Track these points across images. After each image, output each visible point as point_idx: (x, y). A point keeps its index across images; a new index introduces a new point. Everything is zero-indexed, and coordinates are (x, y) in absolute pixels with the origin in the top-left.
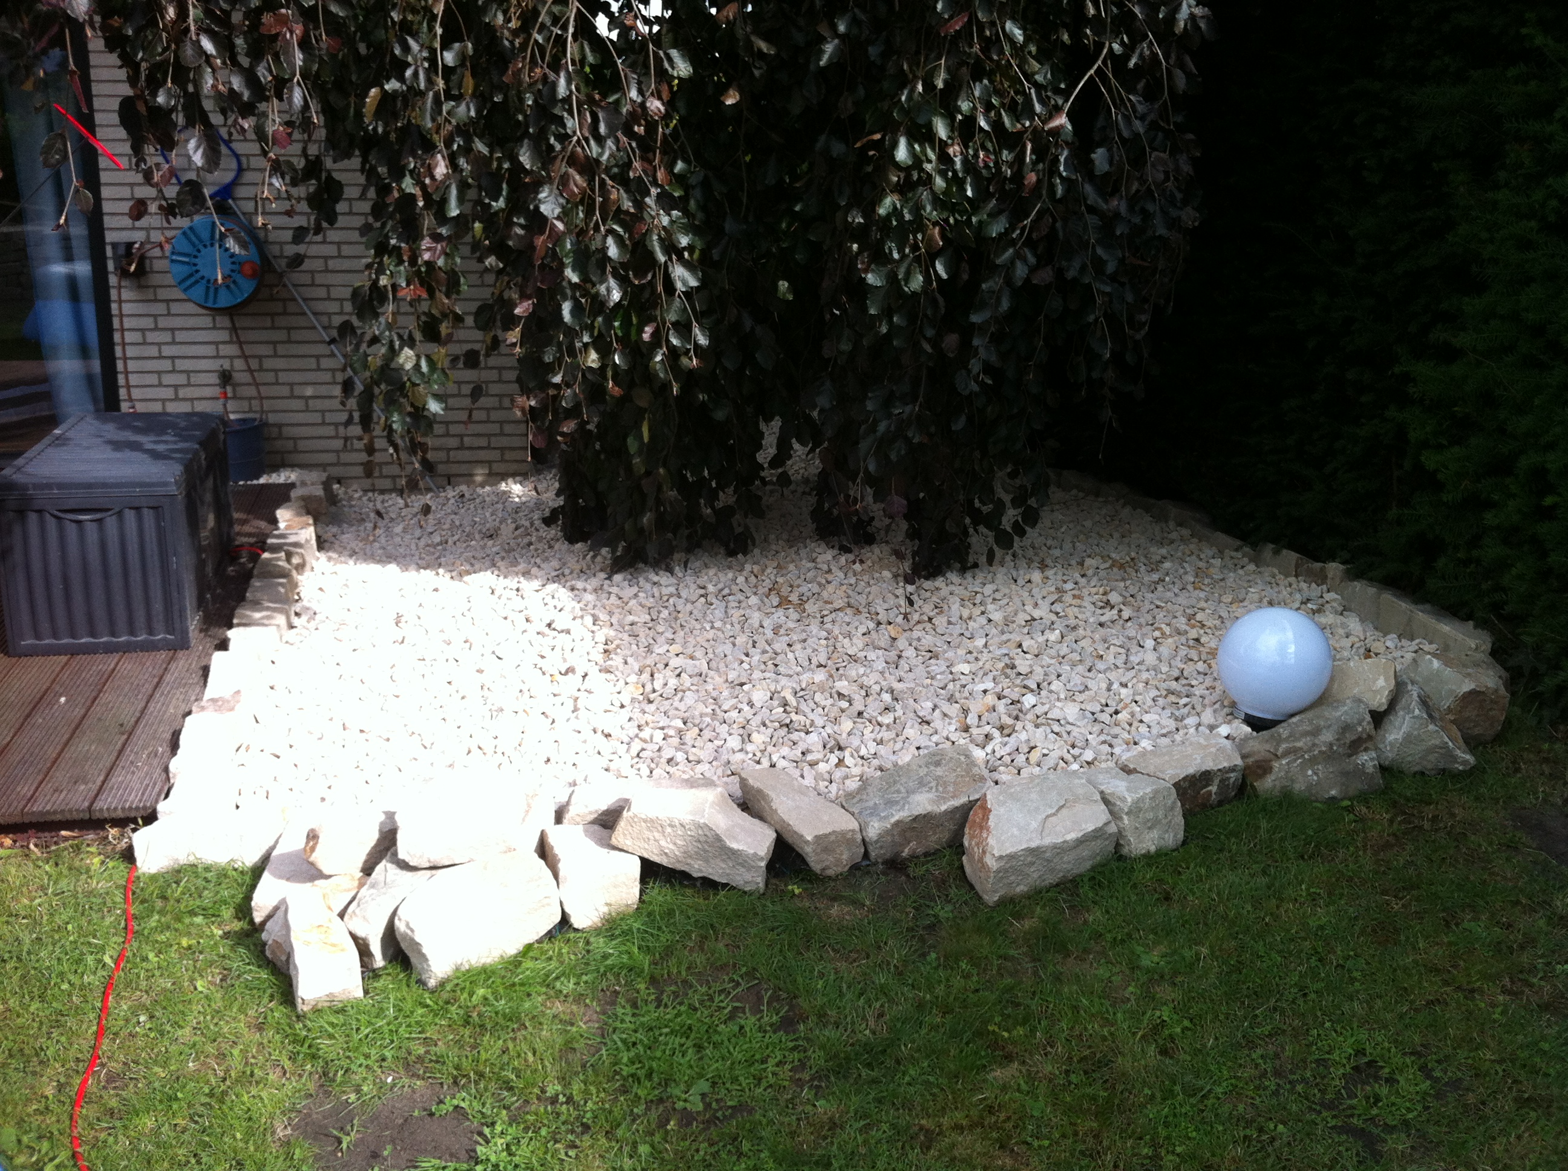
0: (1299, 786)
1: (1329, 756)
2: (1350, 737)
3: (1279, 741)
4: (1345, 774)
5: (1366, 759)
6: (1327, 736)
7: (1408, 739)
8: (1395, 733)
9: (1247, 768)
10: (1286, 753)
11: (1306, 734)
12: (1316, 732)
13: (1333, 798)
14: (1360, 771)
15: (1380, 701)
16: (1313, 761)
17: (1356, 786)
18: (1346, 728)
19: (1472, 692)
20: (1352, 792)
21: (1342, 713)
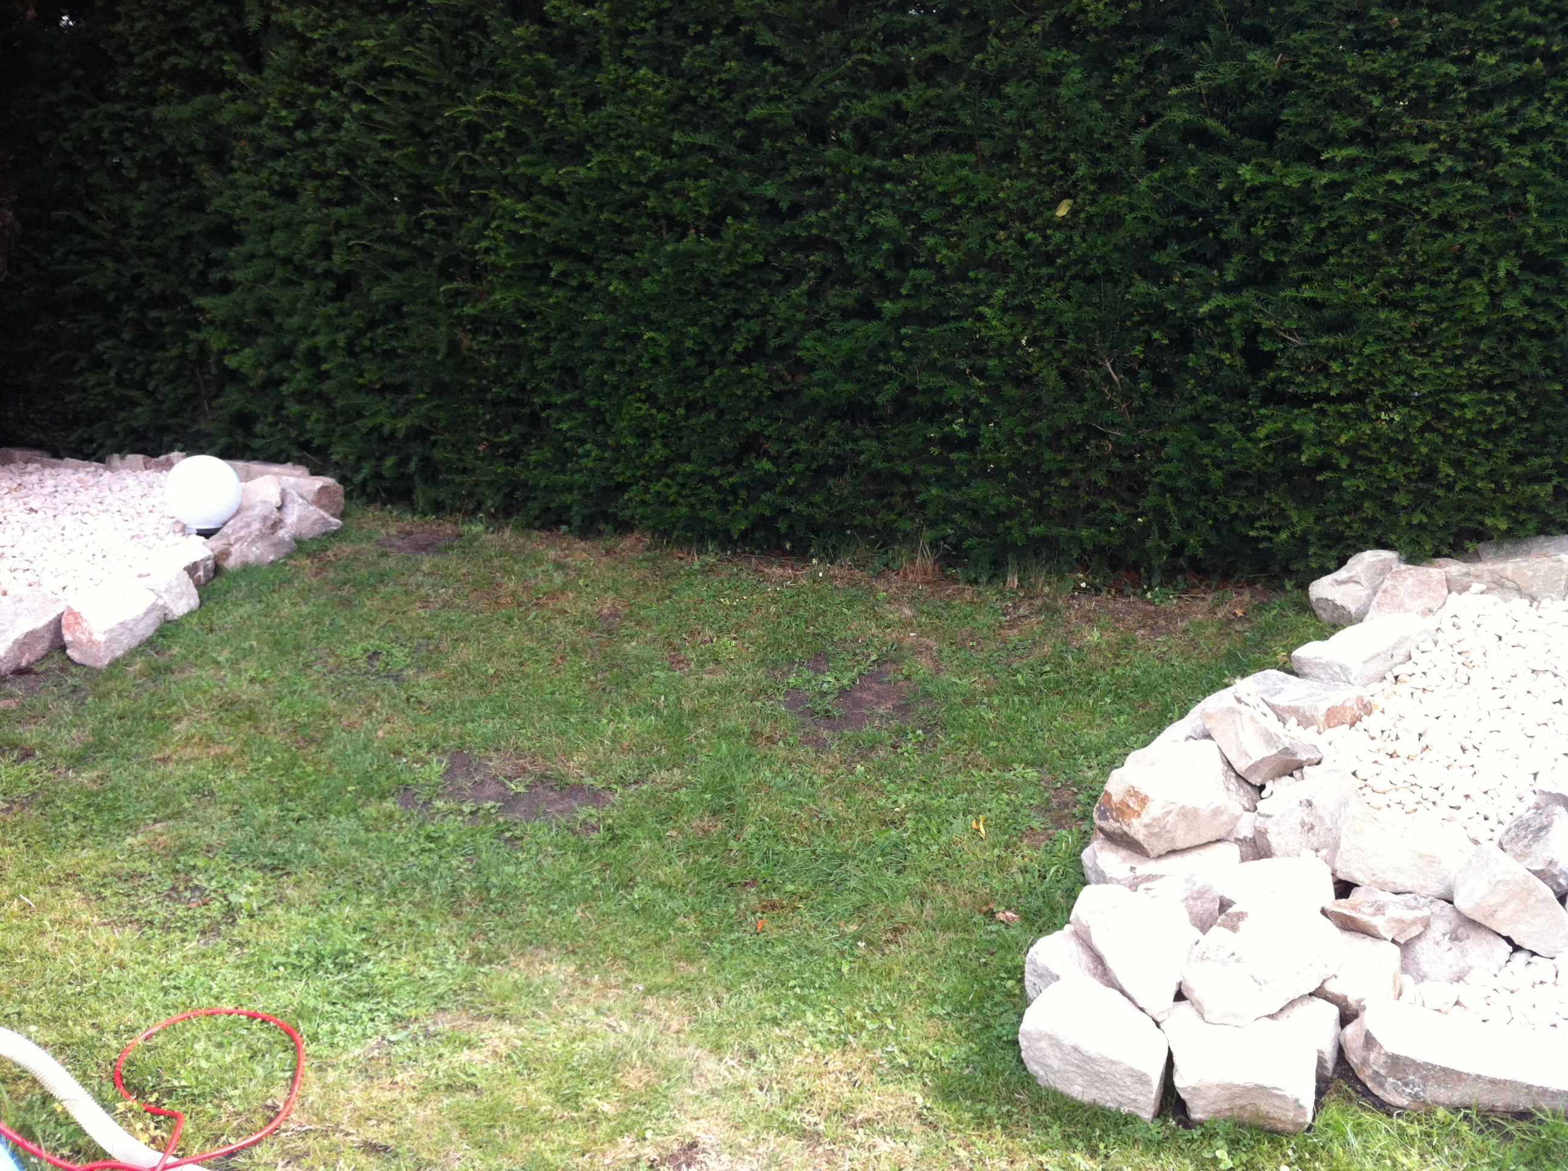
0: (251, 559)
1: (262, 537)
2: (269, 523)
3: (228, 536)
4: (275, 545)
5: (283, 533)
6: (256, 526)
7: (300, 519)
8: (291, 517)
9: (215, 557)
10: (237, 541)
11: (242, 528)
12: (248, 525)
13: (272, 562)
14: (281, 542)
15: (276, 500)
16: (254, 542)
17: (285, 550)
18: (265, 518)
19: (323, 488)
20: (282, 555)
21: (259, 510)
